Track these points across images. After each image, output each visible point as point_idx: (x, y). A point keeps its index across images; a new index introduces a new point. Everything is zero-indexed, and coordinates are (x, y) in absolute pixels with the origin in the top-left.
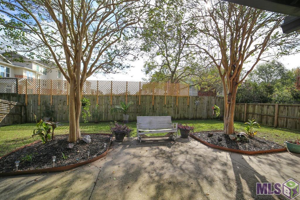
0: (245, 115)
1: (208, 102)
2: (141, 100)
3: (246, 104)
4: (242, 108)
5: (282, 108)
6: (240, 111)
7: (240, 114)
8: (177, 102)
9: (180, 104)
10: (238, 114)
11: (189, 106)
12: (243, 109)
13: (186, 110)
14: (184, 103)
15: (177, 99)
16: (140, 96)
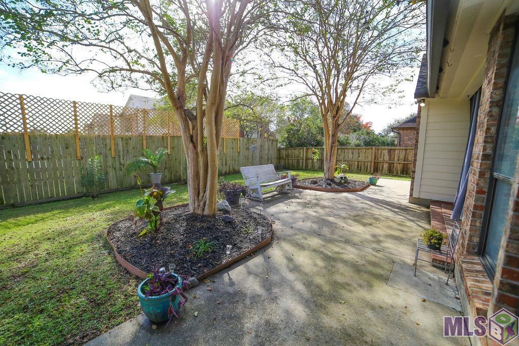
0: (304, 162)
1: (261, 147)
2: (171, 144)
3: (305, 148)
4: (300, 153)
5: (340, 151)
6: (298, 157)
7: (298, 161)
8: (225, 148)
9: (228, 151)
10: (296, 161)
11: (239, 153)
12: (302, 154)
13: (237, 159)
14: (233, 149)
15: (225, 142)
16: (169, 138)
